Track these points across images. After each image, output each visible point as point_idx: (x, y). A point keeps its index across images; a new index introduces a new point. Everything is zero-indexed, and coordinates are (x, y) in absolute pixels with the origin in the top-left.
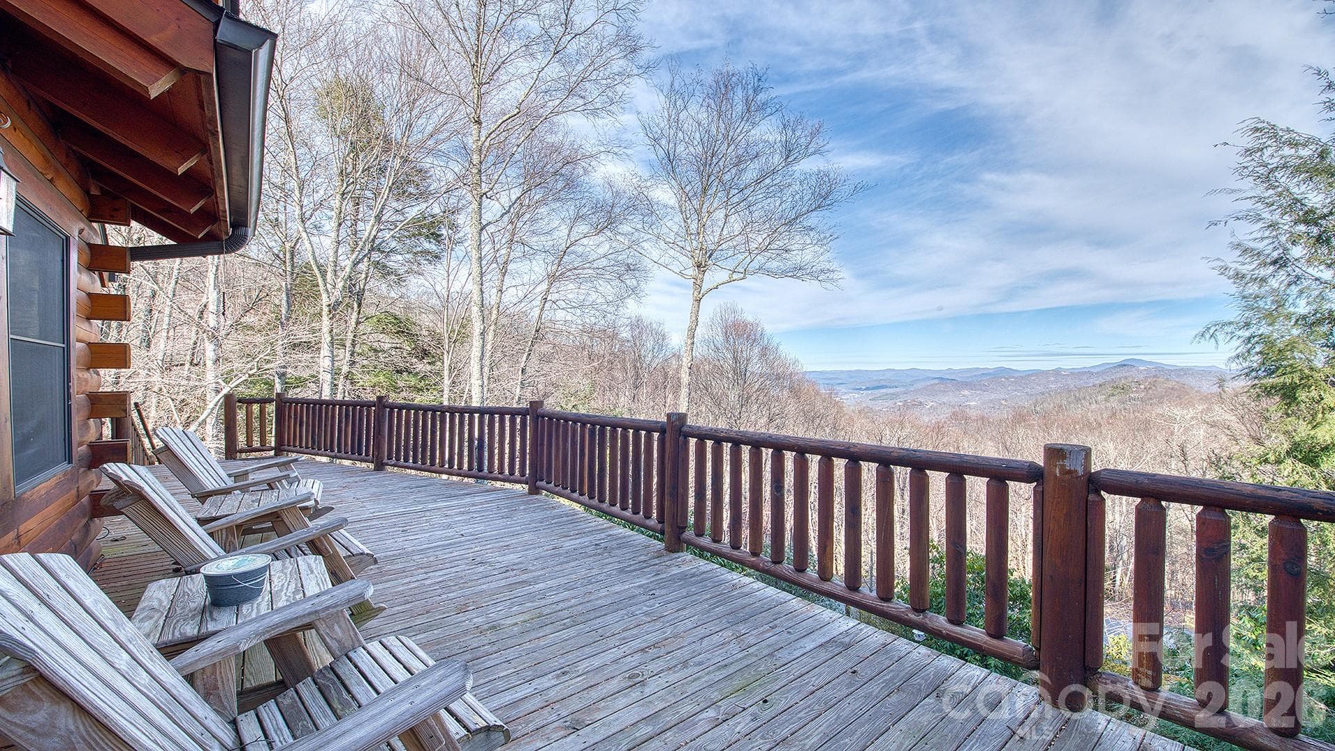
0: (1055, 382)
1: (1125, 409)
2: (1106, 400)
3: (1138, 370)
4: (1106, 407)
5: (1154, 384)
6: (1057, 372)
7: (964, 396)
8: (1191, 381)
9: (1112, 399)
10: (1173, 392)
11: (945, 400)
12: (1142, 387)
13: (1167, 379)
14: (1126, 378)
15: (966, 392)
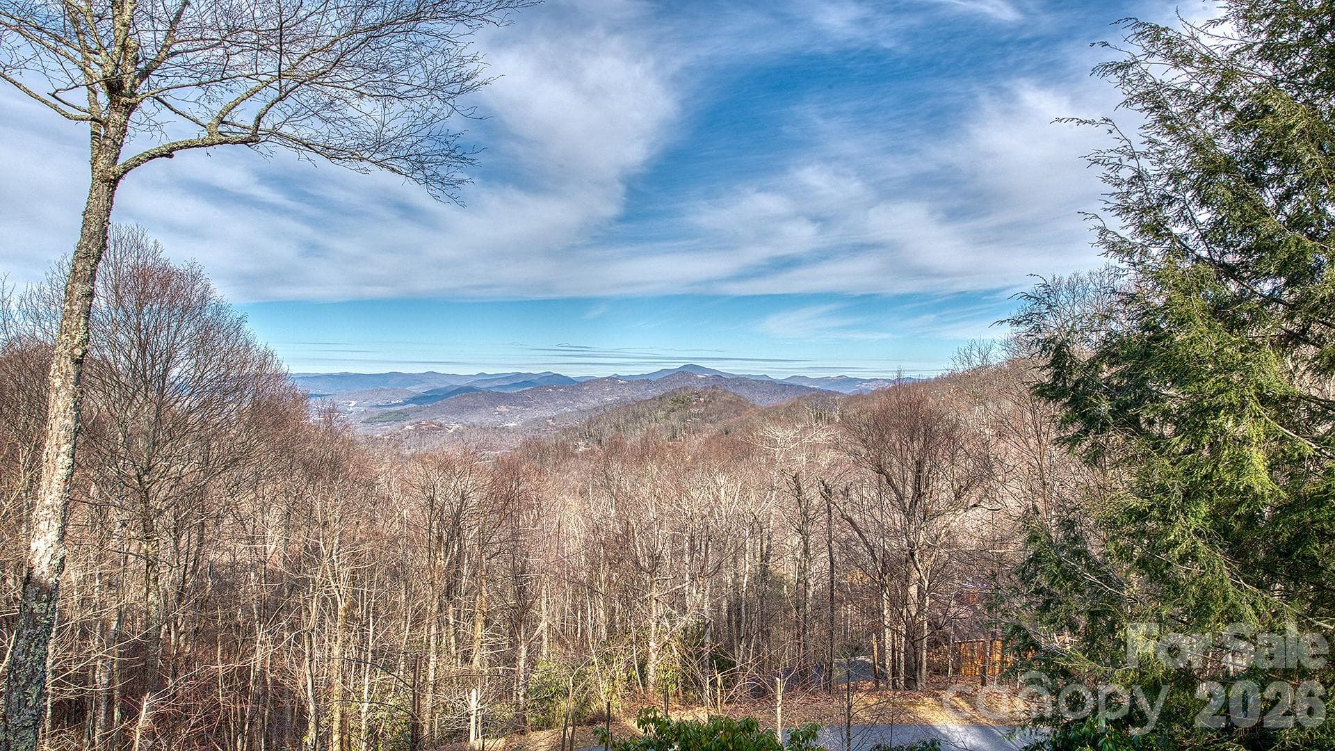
0: (611, 393)
1: (685, 428)
2: (667, 418)
3: (696, 378)
4: (667, 427)
5: (713, 396)
6: (613, 380)
7: (500, 413)
8: (744, 393)
9: (672, 415)
10: (731, 406)
11: (475, 419)
12: (702, 399)
13: (725, 391)
14: (686, 388)
15: (503, 409)
